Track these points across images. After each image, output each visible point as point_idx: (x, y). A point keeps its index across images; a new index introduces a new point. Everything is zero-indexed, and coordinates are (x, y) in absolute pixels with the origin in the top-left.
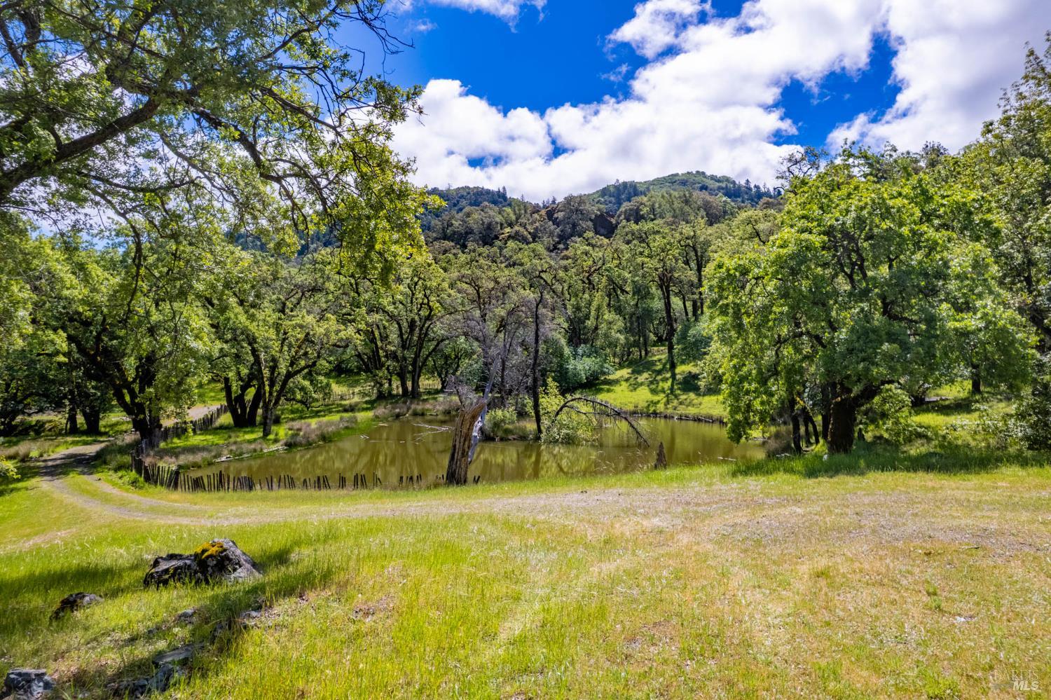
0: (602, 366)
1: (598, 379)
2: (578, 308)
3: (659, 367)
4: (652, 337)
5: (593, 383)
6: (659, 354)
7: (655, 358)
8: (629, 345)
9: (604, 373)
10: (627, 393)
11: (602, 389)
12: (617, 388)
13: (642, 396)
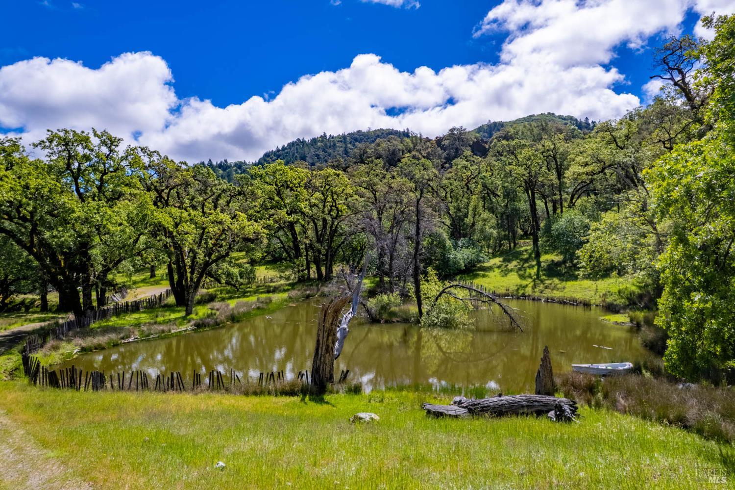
0: (478, 256)
1: (475, 266)
2: (459, 209)
3: (526, 256)
4: (520, 232)
5: (471, 269)
6: (526, 246)
7: (522, 249)
8: (500, 239)
9: (480, 262)
10: (499, 278)
11: (478, 275)
12: (491, 274)
13: (512, 281)
